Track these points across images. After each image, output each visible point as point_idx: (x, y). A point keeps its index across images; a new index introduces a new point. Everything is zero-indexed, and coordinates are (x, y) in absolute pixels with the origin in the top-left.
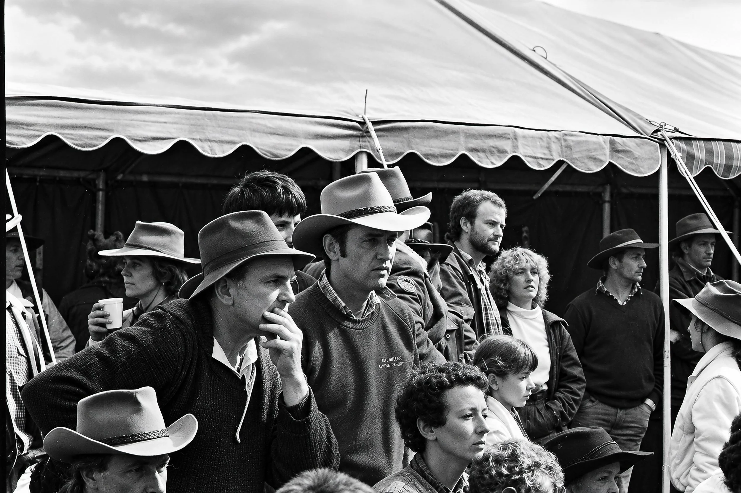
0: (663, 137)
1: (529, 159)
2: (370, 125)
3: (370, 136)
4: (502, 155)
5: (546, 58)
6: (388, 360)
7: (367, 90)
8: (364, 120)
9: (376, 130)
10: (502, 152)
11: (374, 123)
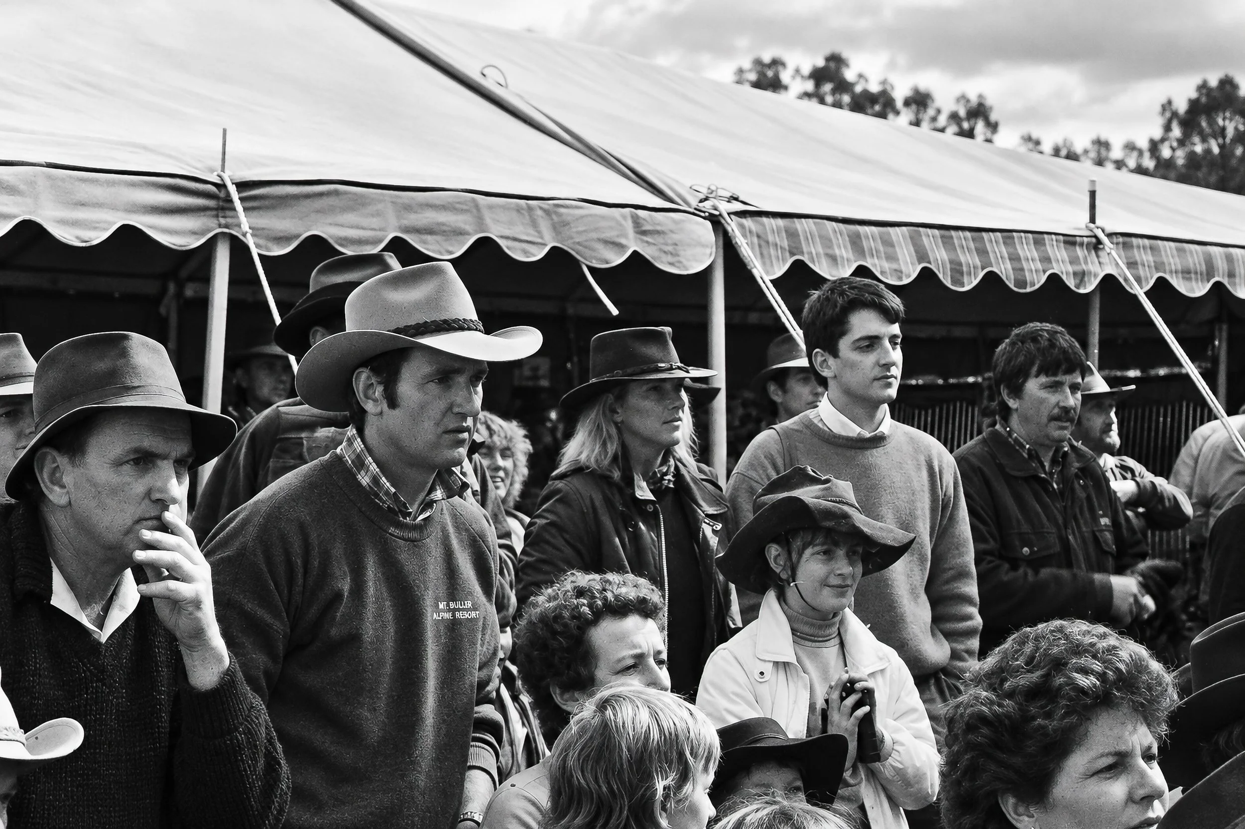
0: (716, 209)
1: (511, 243)
2: (232, 189)
3: (234, 209)
4: (461, 238)
5: (507, 87)
6: (448, 605)
7: (225, 131)
8: (222, 180)
9: (242, 199)
10: (460, 233)
11: (242, 186)
